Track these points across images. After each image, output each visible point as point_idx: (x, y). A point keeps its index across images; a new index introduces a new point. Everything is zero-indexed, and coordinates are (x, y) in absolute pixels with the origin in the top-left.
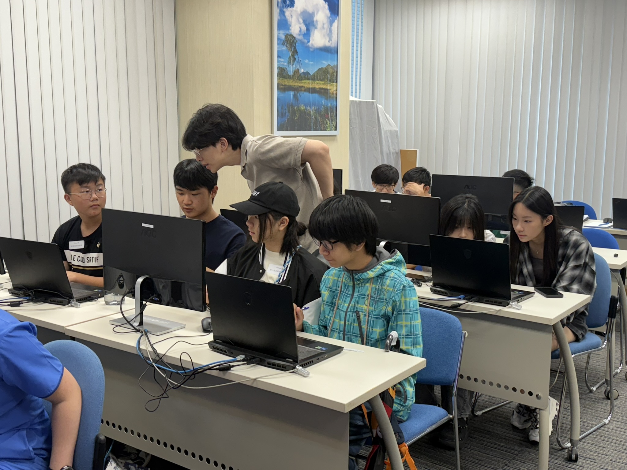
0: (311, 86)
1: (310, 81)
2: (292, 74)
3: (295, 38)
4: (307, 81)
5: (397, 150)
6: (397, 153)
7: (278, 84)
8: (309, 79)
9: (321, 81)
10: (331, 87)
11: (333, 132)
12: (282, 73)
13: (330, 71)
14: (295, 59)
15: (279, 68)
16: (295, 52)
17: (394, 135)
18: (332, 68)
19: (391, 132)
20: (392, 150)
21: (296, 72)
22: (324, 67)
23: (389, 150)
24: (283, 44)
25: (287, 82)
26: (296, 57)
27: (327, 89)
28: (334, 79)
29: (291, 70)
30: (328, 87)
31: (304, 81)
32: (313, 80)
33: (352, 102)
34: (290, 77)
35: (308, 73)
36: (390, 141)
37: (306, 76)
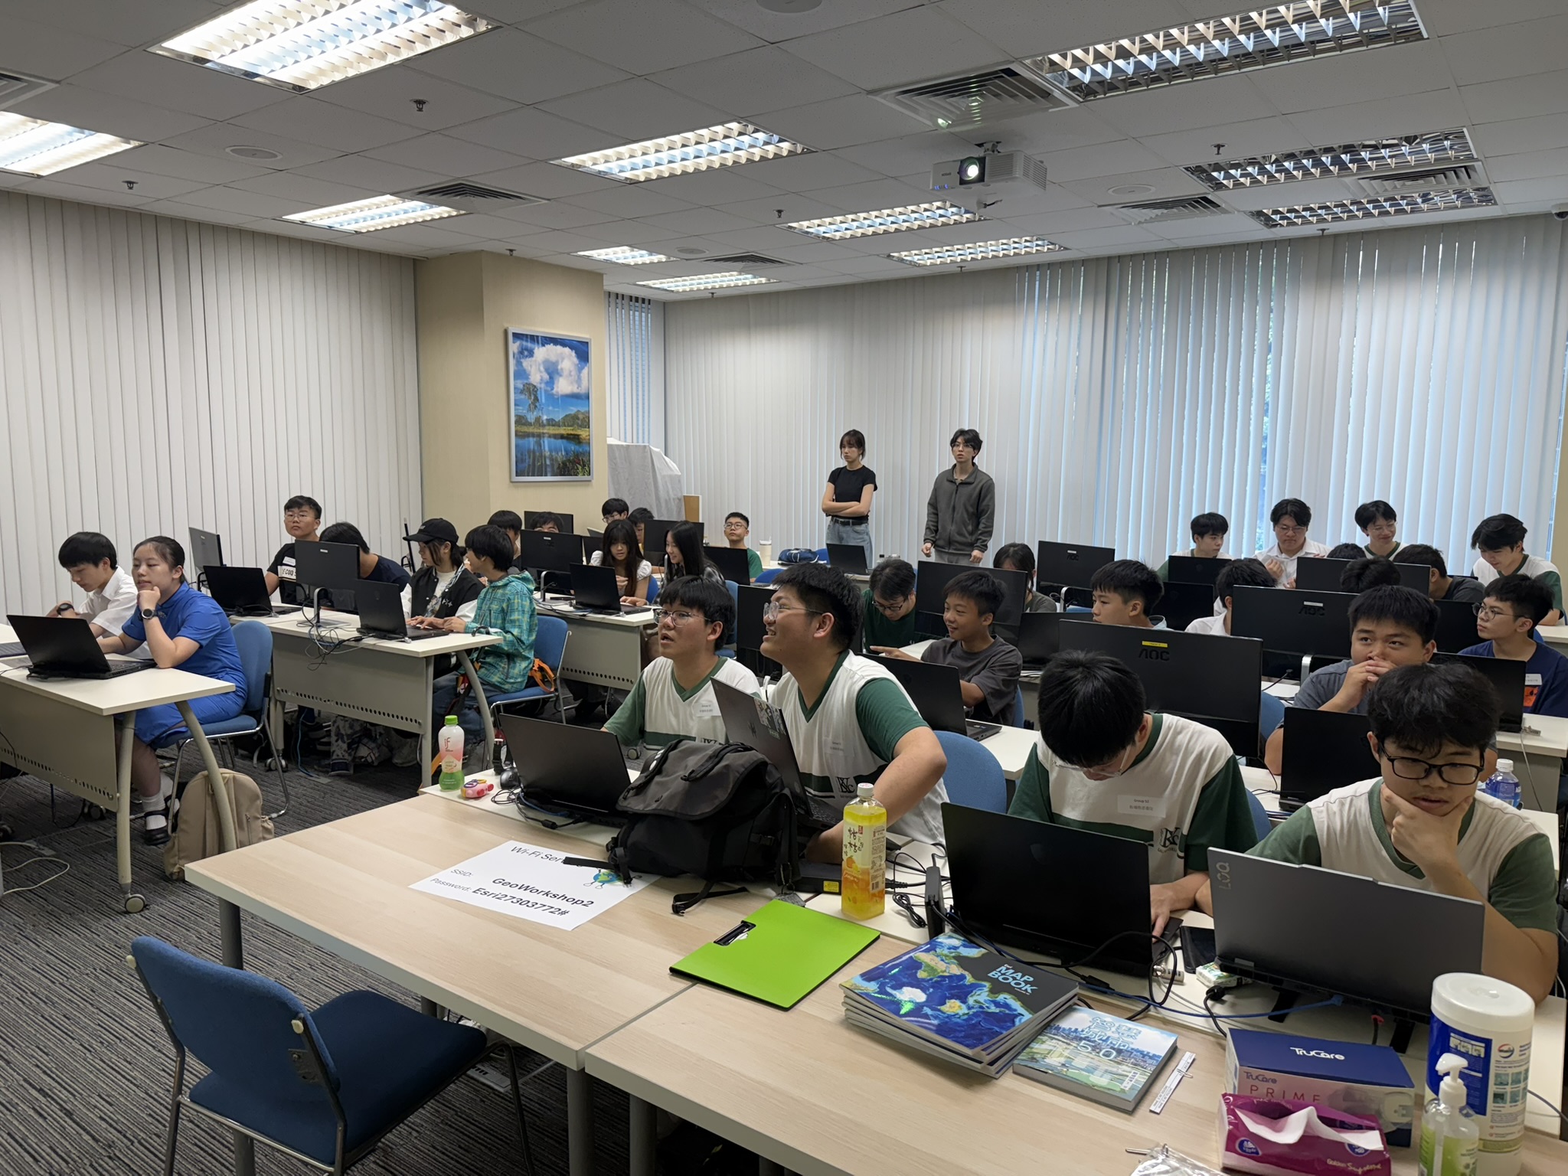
0: (557, 432)
1: (556, 428)
2: (533, 421)
3: (535, 386)
4: (551, 428)
5: (679, 495)
6: (680, 500)
7: (516, 431)
8: (553, 425)
9: (569, 426)
10: (583, 433)
11: (586, 478)
12: (521, 420)
13: (581, 416)
14: (536, 407)
15: (516, 416)
16: (536, 399)
17: (676, 480)
18: (583, 414)
19: (671, 477)
20: (672, 496)
21: (538, 419)
22: (573, 413)
23: (668, 495)
24: (522, 392)
25: (525, 429)
26: (537, 404)
27: (578, 435)
28: (586, 424)
29: (531, 417)
30: (579, 432)
31: (547, 427)
32: (559, 426)
33: (610, 446)
34: (530, 424)
35: (553, 420)
36: (670, 486)
37: (551, 423)
